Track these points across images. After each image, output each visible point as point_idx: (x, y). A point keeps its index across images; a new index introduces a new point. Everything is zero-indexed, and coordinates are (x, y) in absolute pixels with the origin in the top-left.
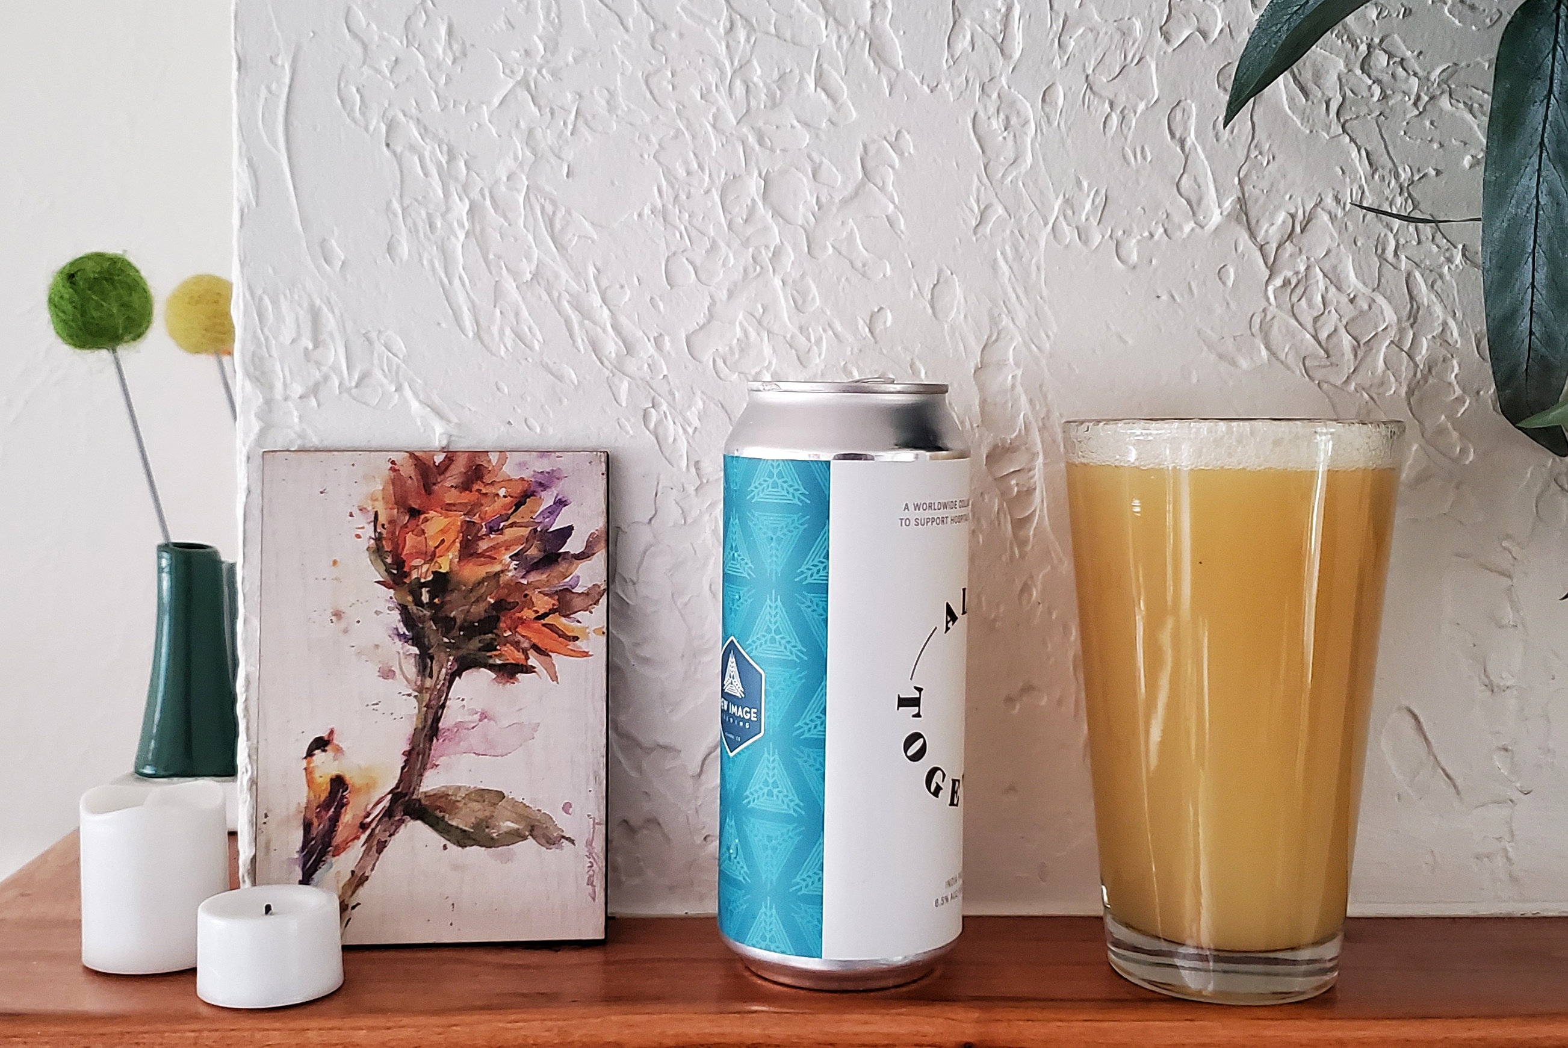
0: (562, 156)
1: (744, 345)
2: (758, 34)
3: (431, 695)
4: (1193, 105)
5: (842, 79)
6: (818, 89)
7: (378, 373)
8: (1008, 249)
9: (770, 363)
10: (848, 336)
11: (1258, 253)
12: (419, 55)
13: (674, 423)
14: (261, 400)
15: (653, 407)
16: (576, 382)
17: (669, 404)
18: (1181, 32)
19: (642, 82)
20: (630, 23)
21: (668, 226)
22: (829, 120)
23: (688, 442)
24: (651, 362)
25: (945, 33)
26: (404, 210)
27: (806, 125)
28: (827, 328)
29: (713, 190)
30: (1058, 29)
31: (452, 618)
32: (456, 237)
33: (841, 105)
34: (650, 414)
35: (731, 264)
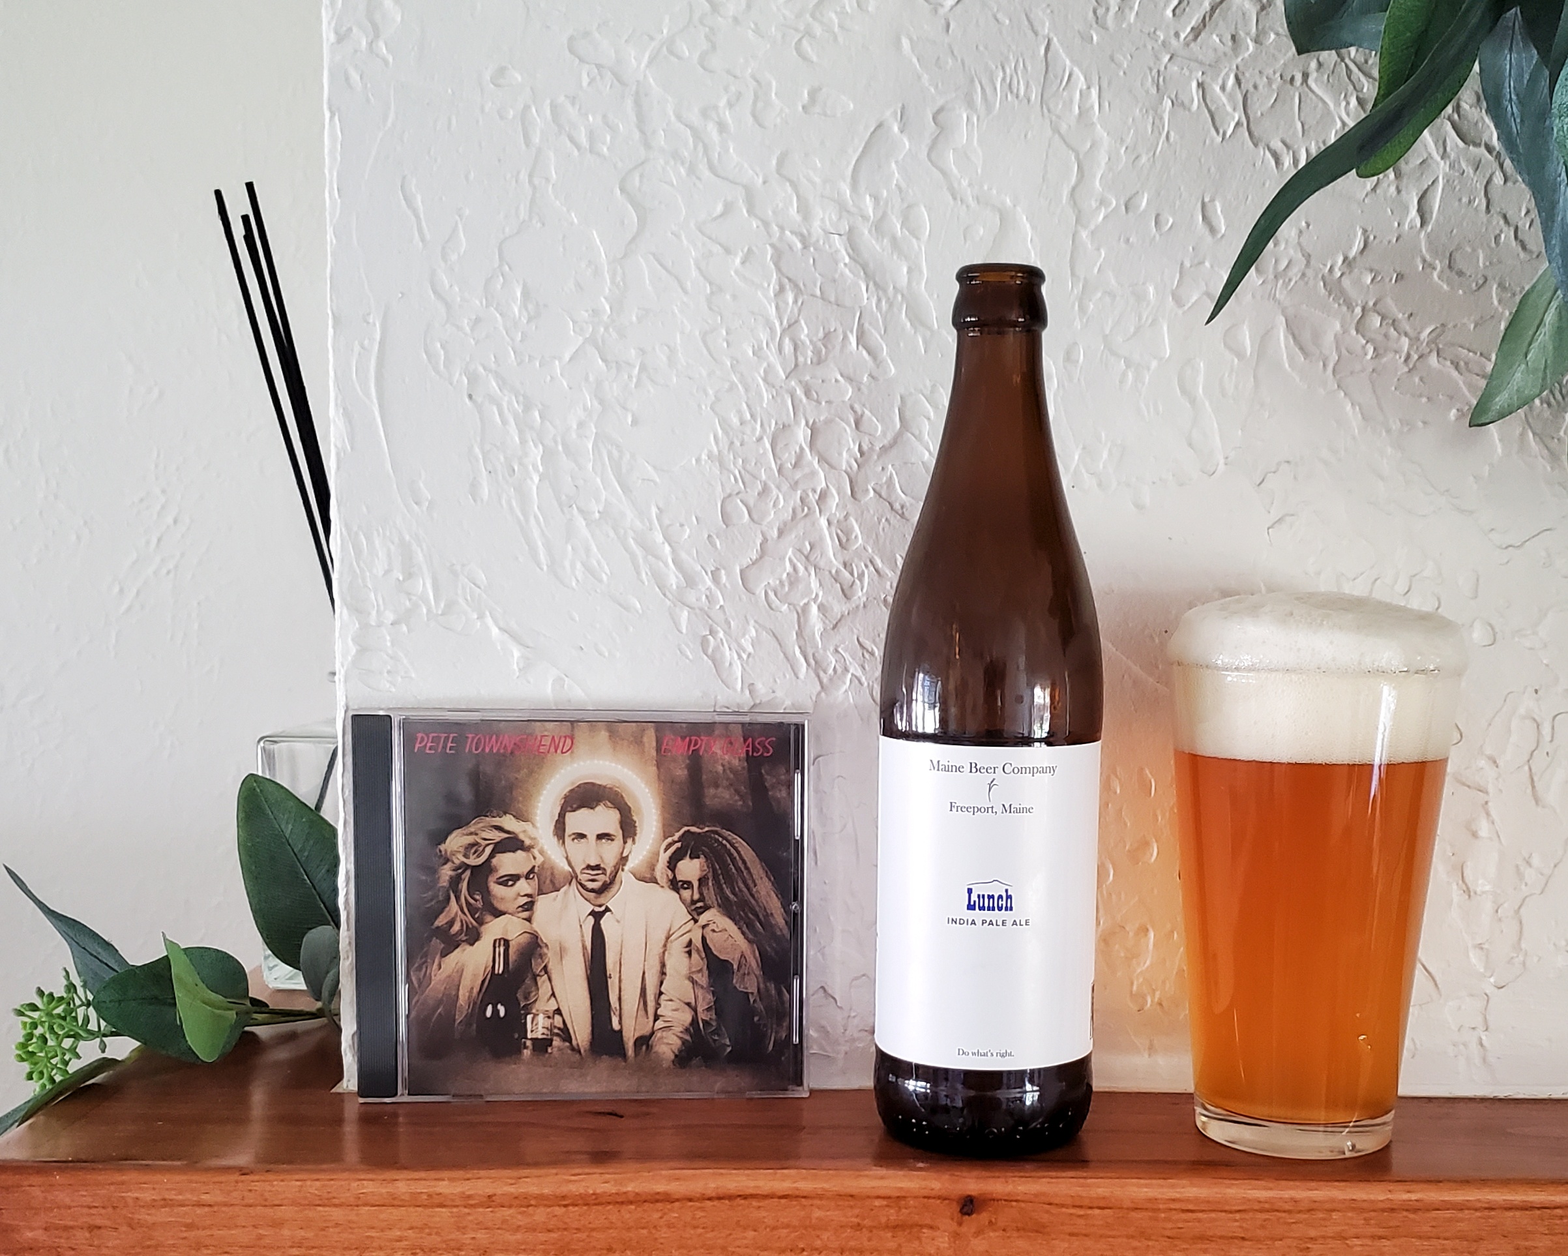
0: (628, 407)
1: (794, 579)
2: (805, 297)
4: (1202, 365)
5: (882, 338)
6: (860, 347)
7: (461, 601)
9: (817, 595)
10: (888, 571)
12: (498, 315)
13: (730, 649)
14: (357, 625)
15: (711, 634)
16: (640, 611)
17: (725, 632)
18: (1189, 298)
19: (699, 338)
20: (689, 286)
21: (723, 470)
22: (870, 375)
23: (742, 665)
24: (708, 593)
26: (484, 455)
27: (849, 379)
28: (868, 563)
29: (765, 438)
30: (1078, 293)
32: (531, 479)
33: (881, 362)
34: (708, 641)
35: (782, 504)
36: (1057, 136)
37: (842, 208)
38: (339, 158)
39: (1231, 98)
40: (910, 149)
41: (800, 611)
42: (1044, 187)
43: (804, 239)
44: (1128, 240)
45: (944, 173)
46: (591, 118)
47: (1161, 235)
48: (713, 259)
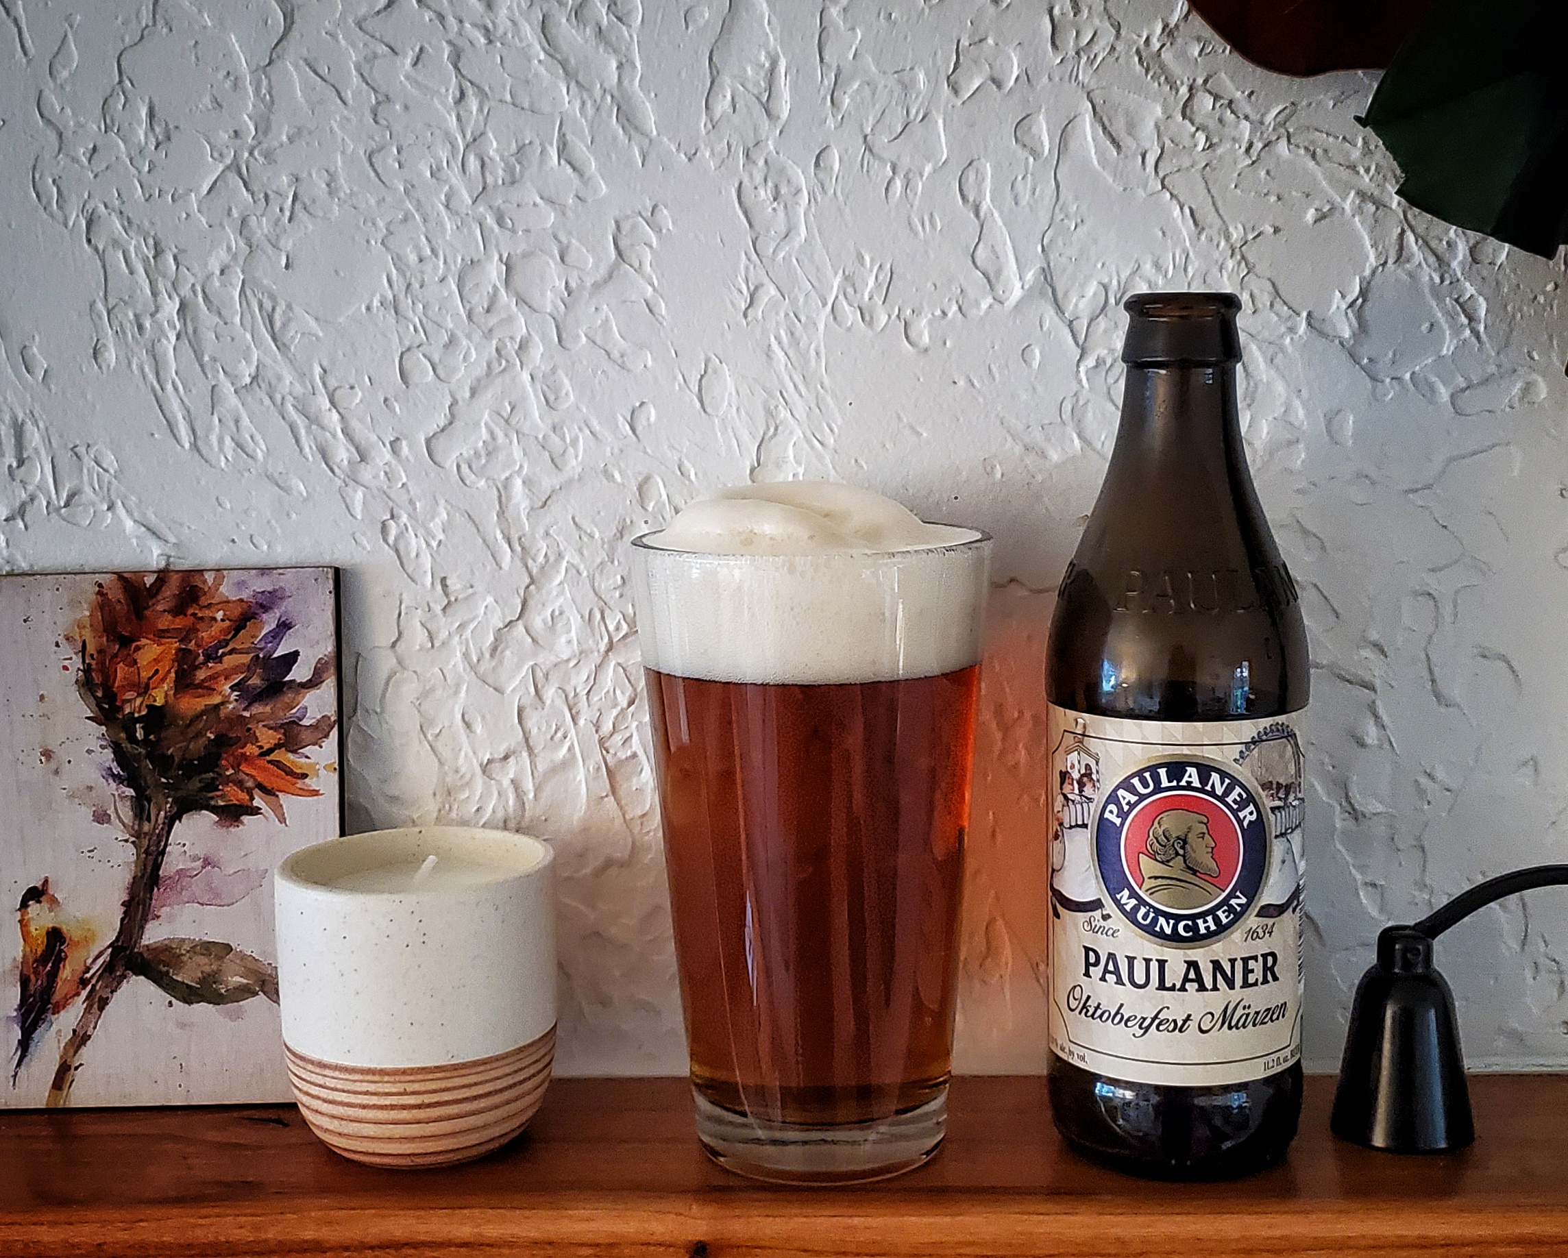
0: (282, 244)
1: (491, 448)
2: (492, 103)
3: (149, 840)
4: (988, 165)
5: (588, 148)
6: (562, 162)
7: (87, 489)
8: (782, 333)
9: (521, 467)
10: (606, 434)
11: (1067, 330)
12: (120, 141)
13: (416, 535)
17: (409, 515)
18: (971, 82)
19: (364, 159)
20: (349, 95)
21: (400, 318)
22: (576, 196)
23: (431, 555)
24: (388, 470)
25: (703, 93)
26: (109, 313)
27: (551, 202)
28: (583, 426)
29: (450, 277)
30: (829, 85)
31: (168, 757)
32: (167, 338)
33: (589, 179)
34: (388, 526)
35: (472, 358)
41: (500, 486)
43: (487, 32)
44: (890, 14)
47: (930, 8)
48: (377, 62)
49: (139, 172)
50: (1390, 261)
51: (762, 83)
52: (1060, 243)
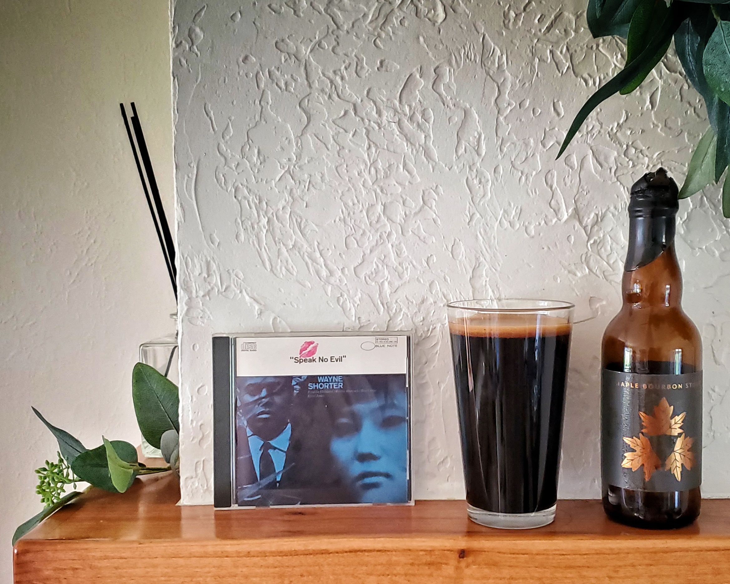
0: (304, 199)
1: (377, 271)
2: (380, 150)
4: (555, 172)
5: (414, 166)
6: (404, 170)
7: (233, 286)
8: (482, 230)
9: (387, 278)
10: (418, 266)
11: (583, 230)
12: (247, 162)
13: (350, 302)
14: (187, 298)
17: (347, 295)
18: (549, 143)
19: (334, 169)
20: (329, 147)
21: (346, 225)
22: (409, 182)
23: (355, 309)
24: (340, 279)
25: (454, 146)
26: (242, 222)
27: (400, 184)
28: (410, 264)
29: (364, 210)
30: (499, 144)
32: (263, 232)
33: (414, 176)
34: (340, 299)
35: (371, 239)
36: (488, 77)
37: (396, 111)
38: (177, 97)
39: (565, 56)
40: (424, 85)
41: (380, 285)
42: (484, 99)
43: (379, 126)
44: (521, 120)
45: (440, 95)
46: (286, 76)
47: (535, 117)
48: (340, 135)
49: (254, 172)
50: (698, 207)
51: (476, 144)
52: (581, 200)
